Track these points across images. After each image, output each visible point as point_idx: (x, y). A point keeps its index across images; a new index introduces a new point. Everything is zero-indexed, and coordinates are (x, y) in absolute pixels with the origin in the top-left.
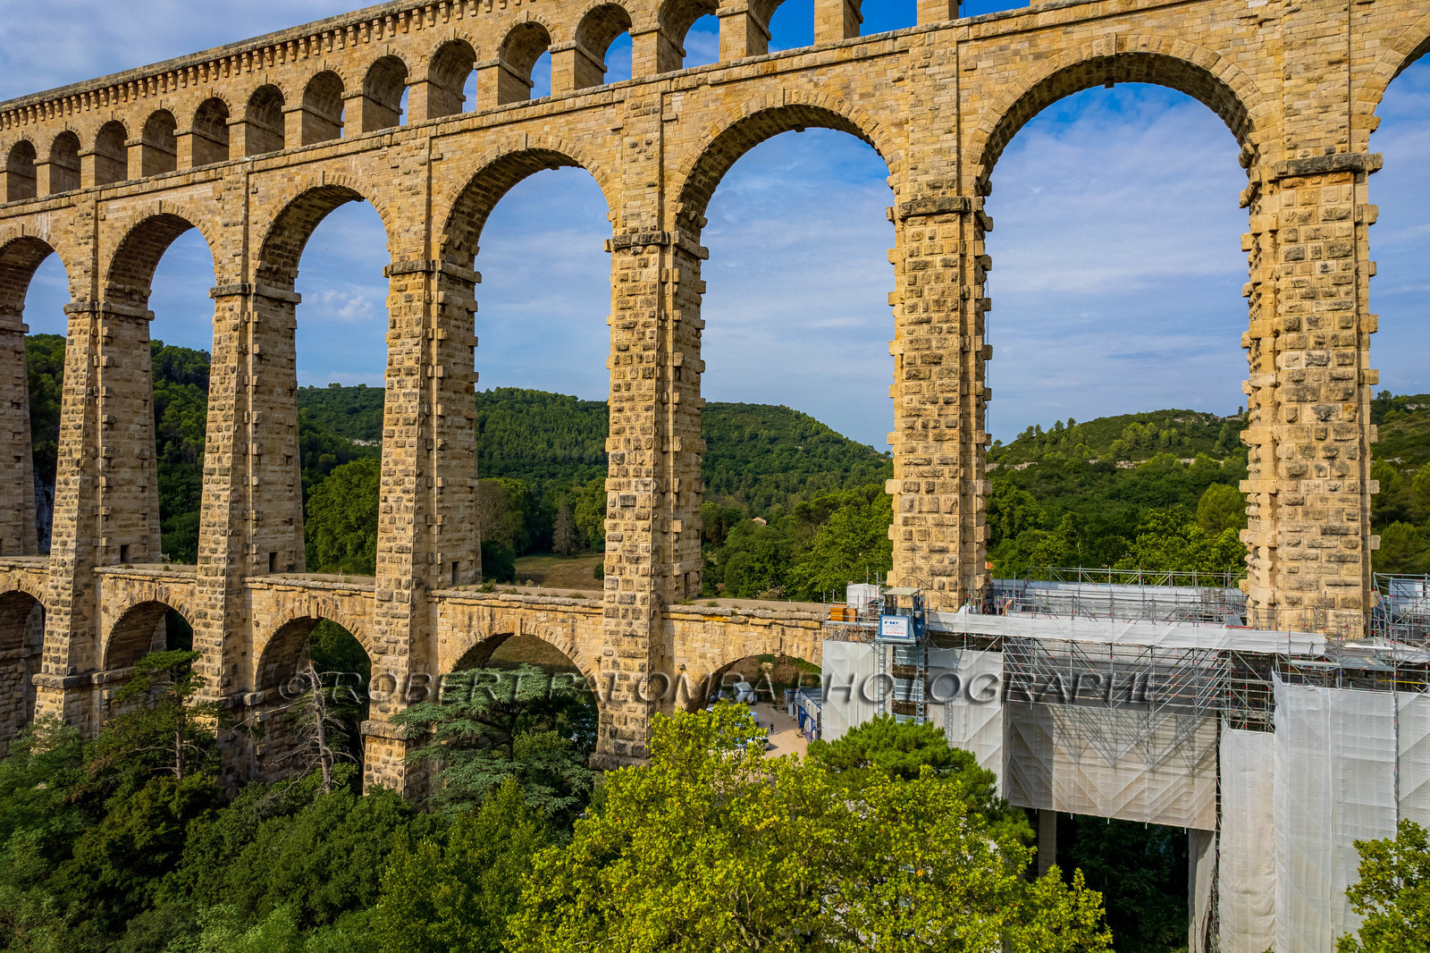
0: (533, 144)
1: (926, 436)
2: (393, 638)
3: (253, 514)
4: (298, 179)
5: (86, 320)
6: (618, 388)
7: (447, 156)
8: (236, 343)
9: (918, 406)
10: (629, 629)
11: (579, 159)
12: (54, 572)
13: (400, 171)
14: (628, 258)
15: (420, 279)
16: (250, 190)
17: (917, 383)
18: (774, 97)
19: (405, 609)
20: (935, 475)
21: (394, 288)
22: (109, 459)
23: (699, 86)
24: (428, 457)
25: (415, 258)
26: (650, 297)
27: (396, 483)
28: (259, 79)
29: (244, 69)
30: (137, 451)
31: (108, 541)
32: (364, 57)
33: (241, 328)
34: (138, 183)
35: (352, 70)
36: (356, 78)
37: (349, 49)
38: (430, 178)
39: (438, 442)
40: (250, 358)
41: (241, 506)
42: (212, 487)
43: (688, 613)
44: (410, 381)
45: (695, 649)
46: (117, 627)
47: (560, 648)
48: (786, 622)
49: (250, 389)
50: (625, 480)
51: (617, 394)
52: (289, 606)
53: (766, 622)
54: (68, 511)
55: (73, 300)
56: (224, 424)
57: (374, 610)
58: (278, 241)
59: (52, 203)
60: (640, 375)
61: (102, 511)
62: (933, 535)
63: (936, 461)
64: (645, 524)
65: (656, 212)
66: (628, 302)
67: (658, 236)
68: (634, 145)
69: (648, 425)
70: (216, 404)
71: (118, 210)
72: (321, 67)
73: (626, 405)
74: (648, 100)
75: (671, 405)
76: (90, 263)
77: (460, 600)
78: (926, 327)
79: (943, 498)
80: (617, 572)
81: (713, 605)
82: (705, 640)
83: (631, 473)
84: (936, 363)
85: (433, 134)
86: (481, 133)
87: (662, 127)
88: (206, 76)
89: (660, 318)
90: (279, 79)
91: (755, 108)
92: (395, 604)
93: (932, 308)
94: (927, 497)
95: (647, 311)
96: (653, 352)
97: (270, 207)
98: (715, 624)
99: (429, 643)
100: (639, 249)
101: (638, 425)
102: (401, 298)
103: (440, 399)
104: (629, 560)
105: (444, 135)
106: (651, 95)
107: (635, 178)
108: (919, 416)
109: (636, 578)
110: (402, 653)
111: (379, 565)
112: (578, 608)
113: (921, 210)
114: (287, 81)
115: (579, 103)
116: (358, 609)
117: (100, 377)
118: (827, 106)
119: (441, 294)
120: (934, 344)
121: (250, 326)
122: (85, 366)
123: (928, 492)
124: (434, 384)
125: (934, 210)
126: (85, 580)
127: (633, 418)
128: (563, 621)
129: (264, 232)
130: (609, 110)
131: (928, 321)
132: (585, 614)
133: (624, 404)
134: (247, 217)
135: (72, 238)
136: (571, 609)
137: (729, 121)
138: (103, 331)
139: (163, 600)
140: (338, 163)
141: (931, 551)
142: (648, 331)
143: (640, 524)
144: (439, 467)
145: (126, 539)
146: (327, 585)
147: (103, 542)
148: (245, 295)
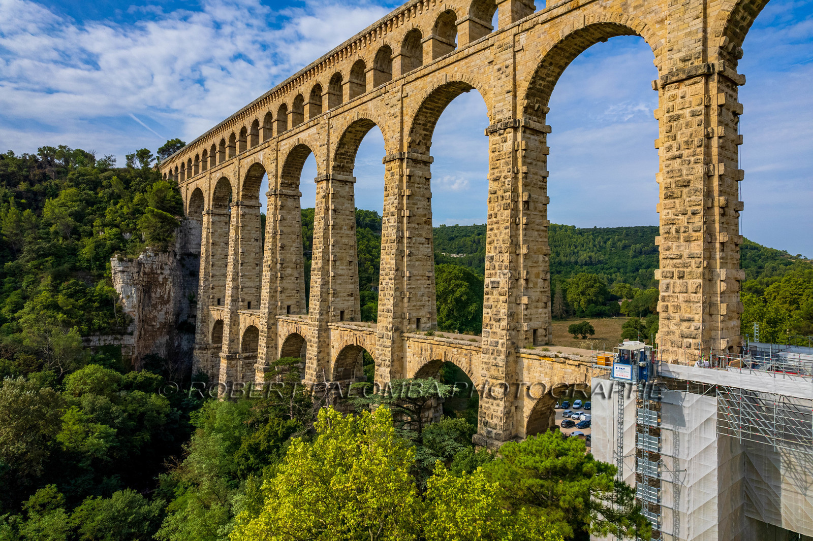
0: (449, 80)
1: (679, 238)
2: (384, 358)
3: (331, 291)
4: (348, 117)
5: (273, 198)
6: (490, 216)
7: (409, 94)
8: (324, 205)
9: (673, 217)
10: (495, 362)
11: (472, 84)
12: (262, 317)
13: (389, 106)
14: (496, 138)
15: (398, 163)
16: (330, 127)
17: (672, 201)
18: (579, 22)
19: (389, 343)
20: (685, 266)
21: (386, 169)
22: (282, 264)
23: (534, 26)
24: (402, 260)
25: (396, 153)
26: (508, 160)
27: (386, 275)
28: (333, 70)
29: (328, 67)
30: (294, 260)
31: (281, 303)
32: (374, 48)
33: (326, 197)
34: (291, 130)
35: (369, 57)
36: (371, 60)
37: (367, 46)
38: (402, 107)
39: (407, 252)
41: (326, 287)
42: (314, 277)
43: (530, 354)
45: (536, 377)
46: (284, 345)
47: (464, 370)
48: (589, 364)
49: (330, 228)
50: (494, 271)
51: (490, 220)
52: (345, 338)
53: (577, 363)
54: (266, 289)
55: (270, 190)
56: (320, 246)
57: (378, 342)
58: (343, 151)
59: (263, 146)
60: (502, 208)
61: (279, 289)
62: (683, 309)
63: (685, 256)
64: (504, 298)
65: (511, 108)
66: (496, 164)
67: (512, 122)
68: (499, 70)
69: (506, 238)
70: (316, 236)
71: (284, 145)
72: (357, 58)
73: (495, 226)
74: (506, 41)
75: (521, 225)
76: (274, 172)
77: (416, 340)
78: (678, 161)
79: (690, 282)
80: (489, 327)
81: (546, 350)
82: (541, 372)
83: (497, 267)
84: (685, 186)
85: (404, 83)
86: (424, 79)
87: (514, 56)
89: (513, 172)
90: (341, 69)
91: (567, 32)
92: (385, 339)
93: (683, 147)
94: (679, 282)
95: (506, 168)
96: (509, 193)
97: (337, 134)
98: (546, 362)
99: (403, 362)
100: (502, 131)
101: (501, 239)
102: (389, 174)
103: (408, 228)
104: (495, 319)
105: (408, 83)
106: (508, 38)
107: (500, 89)
108: (673, 224)
109: (499, 331)
110: (387, 366)
111: (379, 318)
113: (674, 79)
114: (344, 69)
115: (471, 50)
117: (278, 225)
118: (612, 21)
120: (684, 172)
121: (330, 195)
122: (272, 220)
123: (680, 278)
124: (405, 220)
125: (684, 77)
126: (272, 322)
127: (498, 234)
128: (465, 355)
129: (335, 148)
130: (487, 51)
131: (680, 157)
132: (476, 351)
133: (493, 226)
134: (328, 140)
135: (269, 161)
136: (469, 348)
137: (552, 44)
138: (279, 203)
139: (299, 333)
140: (364, 106)
141: (682, 320)
142: (507, 180)
143: (502, 298)
144: (407, 265)
145: (289, 303)
146: (360, 328)
147: (279, 304)
148: (328, 180)
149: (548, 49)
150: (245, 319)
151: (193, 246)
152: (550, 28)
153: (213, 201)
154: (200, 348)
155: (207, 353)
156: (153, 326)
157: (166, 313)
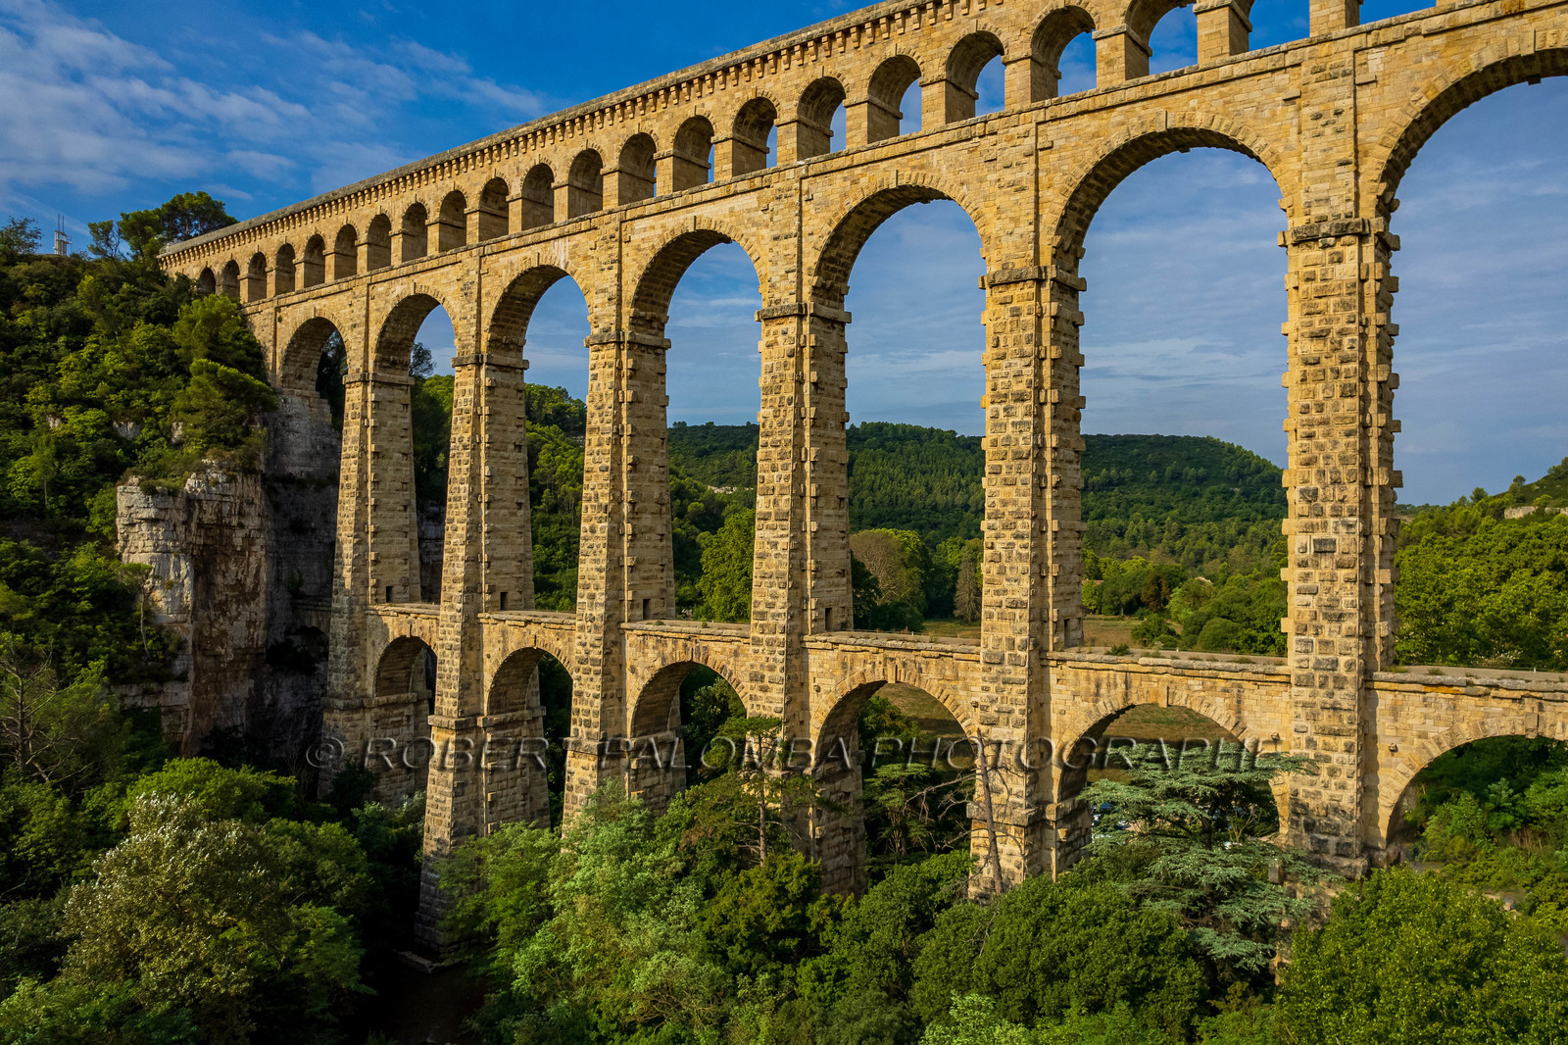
0: (1174, 122)
2: (1005, 706)
3: (811, 564)
4: (863, 181)
5: (610, 352)
6: (1305, 410)
7: (1057, 144)
8: (792, 371)
10: (1330, 701)
11: (1239, 137)
12: (582, 628)
13: (999, 165)
14: (1315, 253)
15: (1029, 289)
16: (803, 198)
18: (1521, 41)
19: (1021, 673)
21: (995, 301)
22: (633, 504)
23: (1407, 37)
24: (1042, 497)
25: (1023, 265)
26: (1347, 298)
27: (1005, 527)
28: (815, 72)
29: (795, 63)
30: (656, 495)
31: (633, 594)
32: (946, 37)
33: (797, 354)
34: (670, 198)
35: (930, 52)
36: (936, 61)
37: (926, 30)
38: (1037, 170)
39: (1053, 479)
40: (807, 388)
41: (798, 554)
42: (768, 534)
44: (1020, 409)
45: (1411, 727)
46: (646, 690)
47: (1221, 723)
49: (807, 423)
50: (1319, 520)
51: (1305, 417)
52: (859, 668)
53: (1517, 695)
54: (596, 561)
55: (596, 331)
56: (780, 463)
57: (977, 676)
58: (833, 253)
59: (570, 228)
60: (1338, 393)
61: (627, 562)
64: (1352, 573)
65: (1352, 196)
66: (1317, 305)
67: (1357, 225)
68: (1318, 117)
69: (1350, 452)
70: (769, 440)
71: (645, 230)
72: (891, 51)
73: (1319, 430)
74: (1335, 60)
75: (1378, 429)
76: (613, 290)
77: (1086, 664)
80: (1311, 631)
81: (1438, 673)
82: (1426, 717)
83: (1328, 511)
85: (1041, 119)
86: (1104, 114)
87: (1355, 91)
88: (750, 74)
89: (1360, 324)
90: (839, 70)
91: (1490, 58)
92: (1008, 667)
95: (1344, 316)
96: (1354, 365)
97: (829, 215)
98: (1439, 696)
99: (1043, 714)
100: (1331, 240)
101: (1335, 454)
102: (1005, 313)
103: (1054, 429)
104: (1326, 616)
105: (1054, 120)
106: (1341, 54)
107: (1320, 156)
109: (1337, 639)
110: (1017, 725)
111: (985, 622)
112: (1247, 675)
114: (849, 71)
115: (1238, 70)
116: (948, 673)
117: (624, 414)
119: (1054, 305)
121: (807, 351)
122: (611, 402)
124: (1047, 411)
126: (612, 637)
127: (1329, 445)
128: (1226, 691)
129: (822, 244)
130: (1279, 77)
132: (1255, 681)
134: (800, 227)
135: (592, 264)
136: (1236, 676)
137: (1453, 78)
138: (628, 363)
139: (701, 661)
140: (915, 160)
142: (1346, 340)
143: (1342, 573)
144: (1053, 507)
145: (647, 593)
146: (910, 645)
147: (629, 596)
148: (801, 317)
149: (1441, 86)
150: (504, 633)
151: (295, 459)
152: (1447, 46)
153: (378, 350)
154: (347, 708)
155: (363, 718)
156: (217, 656)
157: (251, 623)
